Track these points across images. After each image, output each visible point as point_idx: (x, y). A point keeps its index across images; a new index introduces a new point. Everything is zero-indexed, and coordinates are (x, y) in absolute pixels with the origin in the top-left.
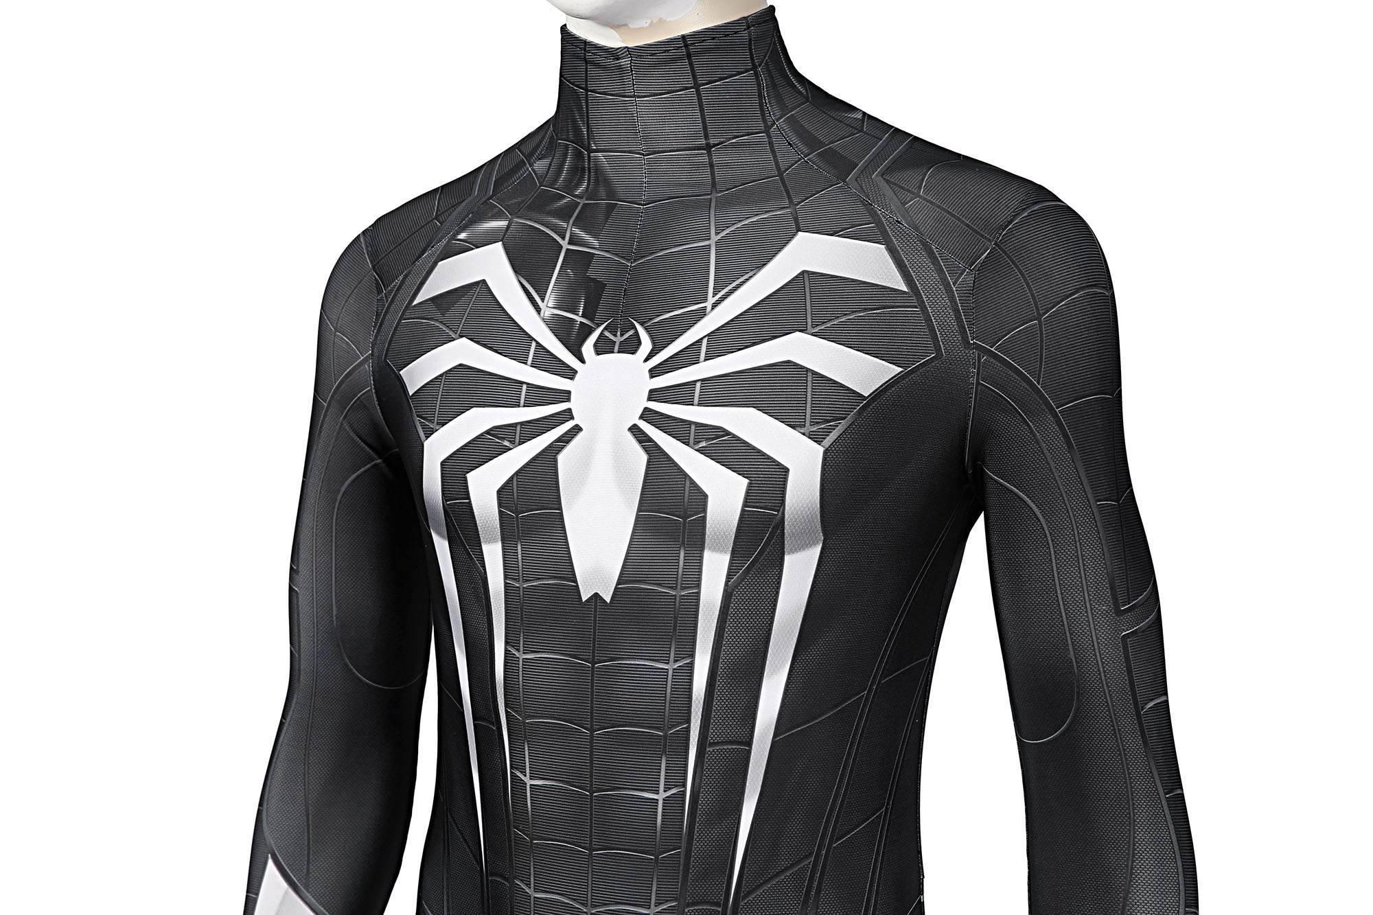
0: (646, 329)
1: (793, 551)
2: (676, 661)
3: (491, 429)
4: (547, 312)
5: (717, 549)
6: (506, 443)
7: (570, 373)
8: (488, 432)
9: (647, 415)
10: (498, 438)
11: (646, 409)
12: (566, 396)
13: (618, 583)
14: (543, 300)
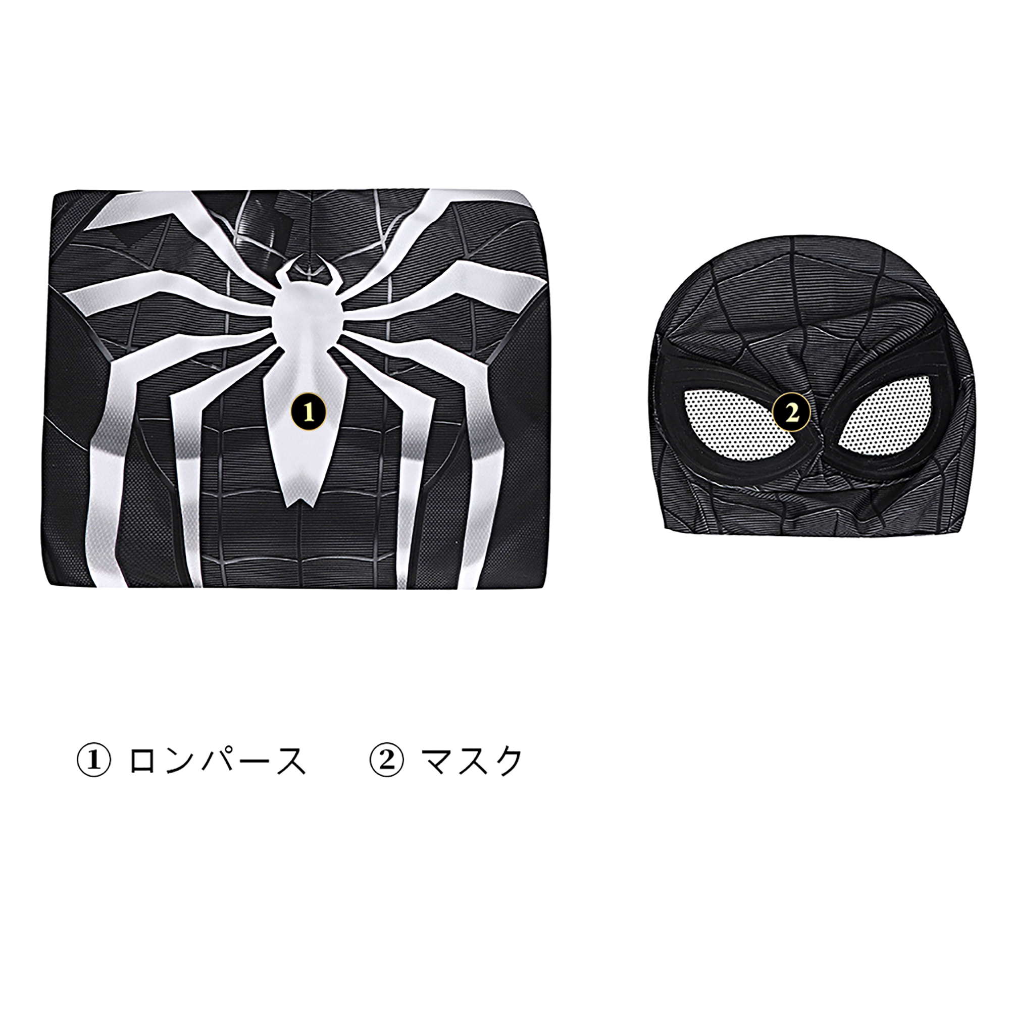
0: (334, 265)
1: (477, 457)
2: (379, 556)
3: (198, 355)
4: (239, 240)
5: (412, 456)
6: (213, 367)
7: (268, 300)
8: (194, 358)
9: (343, 340)
10: (206, 363)
11: (342, 336)
12: (266, 322)
13: (322, 490)
14: (234, 227)
